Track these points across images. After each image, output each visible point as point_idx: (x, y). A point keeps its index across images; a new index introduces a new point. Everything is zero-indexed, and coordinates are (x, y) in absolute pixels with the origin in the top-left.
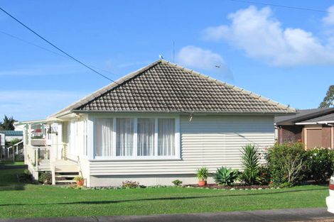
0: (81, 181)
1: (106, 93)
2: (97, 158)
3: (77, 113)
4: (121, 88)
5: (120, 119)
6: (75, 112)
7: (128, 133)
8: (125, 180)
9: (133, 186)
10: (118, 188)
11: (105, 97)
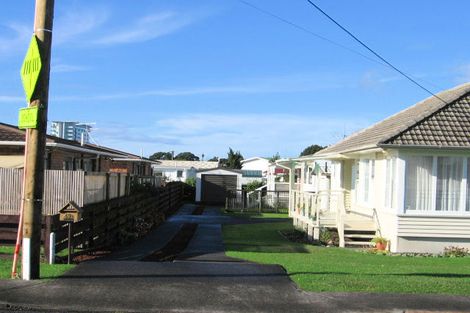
0: (383, 243)
1: (423, 121)
2: (409, 212)
3: (385, 148)
4: (442, 113)
5: (442, 158)
6: (382, 147)
7: (454, 178)
8: (448, 245)
9: (460, 253)
10: (440, 256)
11: (422, 127)
